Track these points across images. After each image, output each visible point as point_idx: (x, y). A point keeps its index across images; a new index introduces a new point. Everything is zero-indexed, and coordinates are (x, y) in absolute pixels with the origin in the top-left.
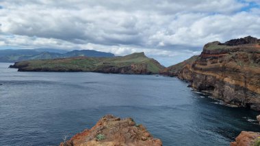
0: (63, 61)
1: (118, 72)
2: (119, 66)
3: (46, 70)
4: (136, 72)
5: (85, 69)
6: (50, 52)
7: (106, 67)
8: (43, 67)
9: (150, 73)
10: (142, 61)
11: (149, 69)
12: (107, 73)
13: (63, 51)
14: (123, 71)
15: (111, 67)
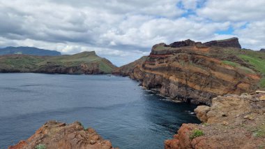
1: (66, 72)
2: (67, 66)
4: (86, 72)
5: (23, 69)
7: (51, 67)
9: (102, 73)
10: (93, 60)
11: (101, 69)
12: (52, 73)
14: (71, 71)
15: (57, 66)
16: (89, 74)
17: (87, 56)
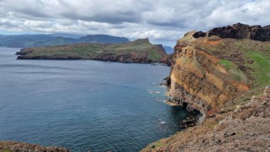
0: (63, 48)
1: (116, 60)
2: (118, 54)
3: (45, 58)
4: (135, 61)
5: (85, 57)
6: (64, 37)
7: (106, 55)
8: (41, 54)
9: (150, 62)
10: (144, 48)
11: (149, 57)
12: (106, 60)
13: (79, 35)
14: (121, 59)
15: (111, 54)
16: (136, 62)
17: (140, 44)
